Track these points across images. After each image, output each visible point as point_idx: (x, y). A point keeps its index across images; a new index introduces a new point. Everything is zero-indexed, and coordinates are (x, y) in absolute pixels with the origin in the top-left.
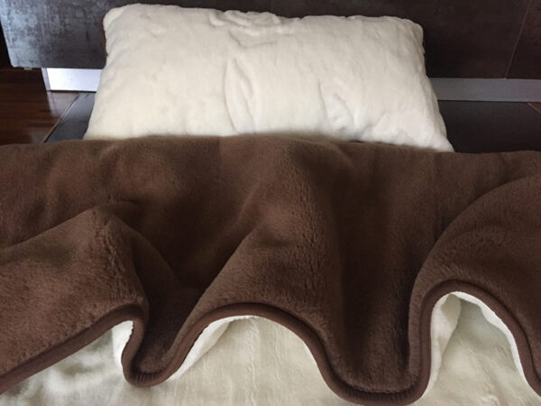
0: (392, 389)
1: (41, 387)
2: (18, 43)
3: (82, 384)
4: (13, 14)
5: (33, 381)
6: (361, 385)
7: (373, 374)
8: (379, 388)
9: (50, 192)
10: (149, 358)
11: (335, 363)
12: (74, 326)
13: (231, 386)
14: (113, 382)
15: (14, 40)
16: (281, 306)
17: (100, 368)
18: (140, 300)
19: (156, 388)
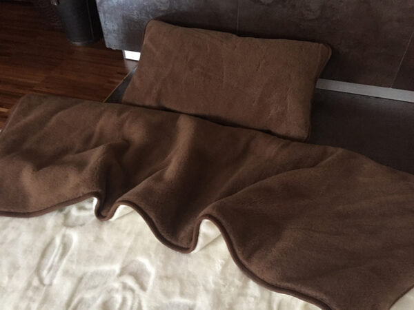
0: (184, 246)
1: (69, 211)
2: (108, 37)
3: (83, 214)
4: (107, 23)
5: (67, 208)
6: (173, 242)
7: (180, 239)
8: (179, 244)
9: (97, 130)
10: (105, 211)
11: (160, 231)
12: (77, 194)
13: (129, 229)
14: (91, 216)
15: (107, 35)
16: (140, 206)
17: (90, 209)
18: (100, 191)
19: (105, 222)
